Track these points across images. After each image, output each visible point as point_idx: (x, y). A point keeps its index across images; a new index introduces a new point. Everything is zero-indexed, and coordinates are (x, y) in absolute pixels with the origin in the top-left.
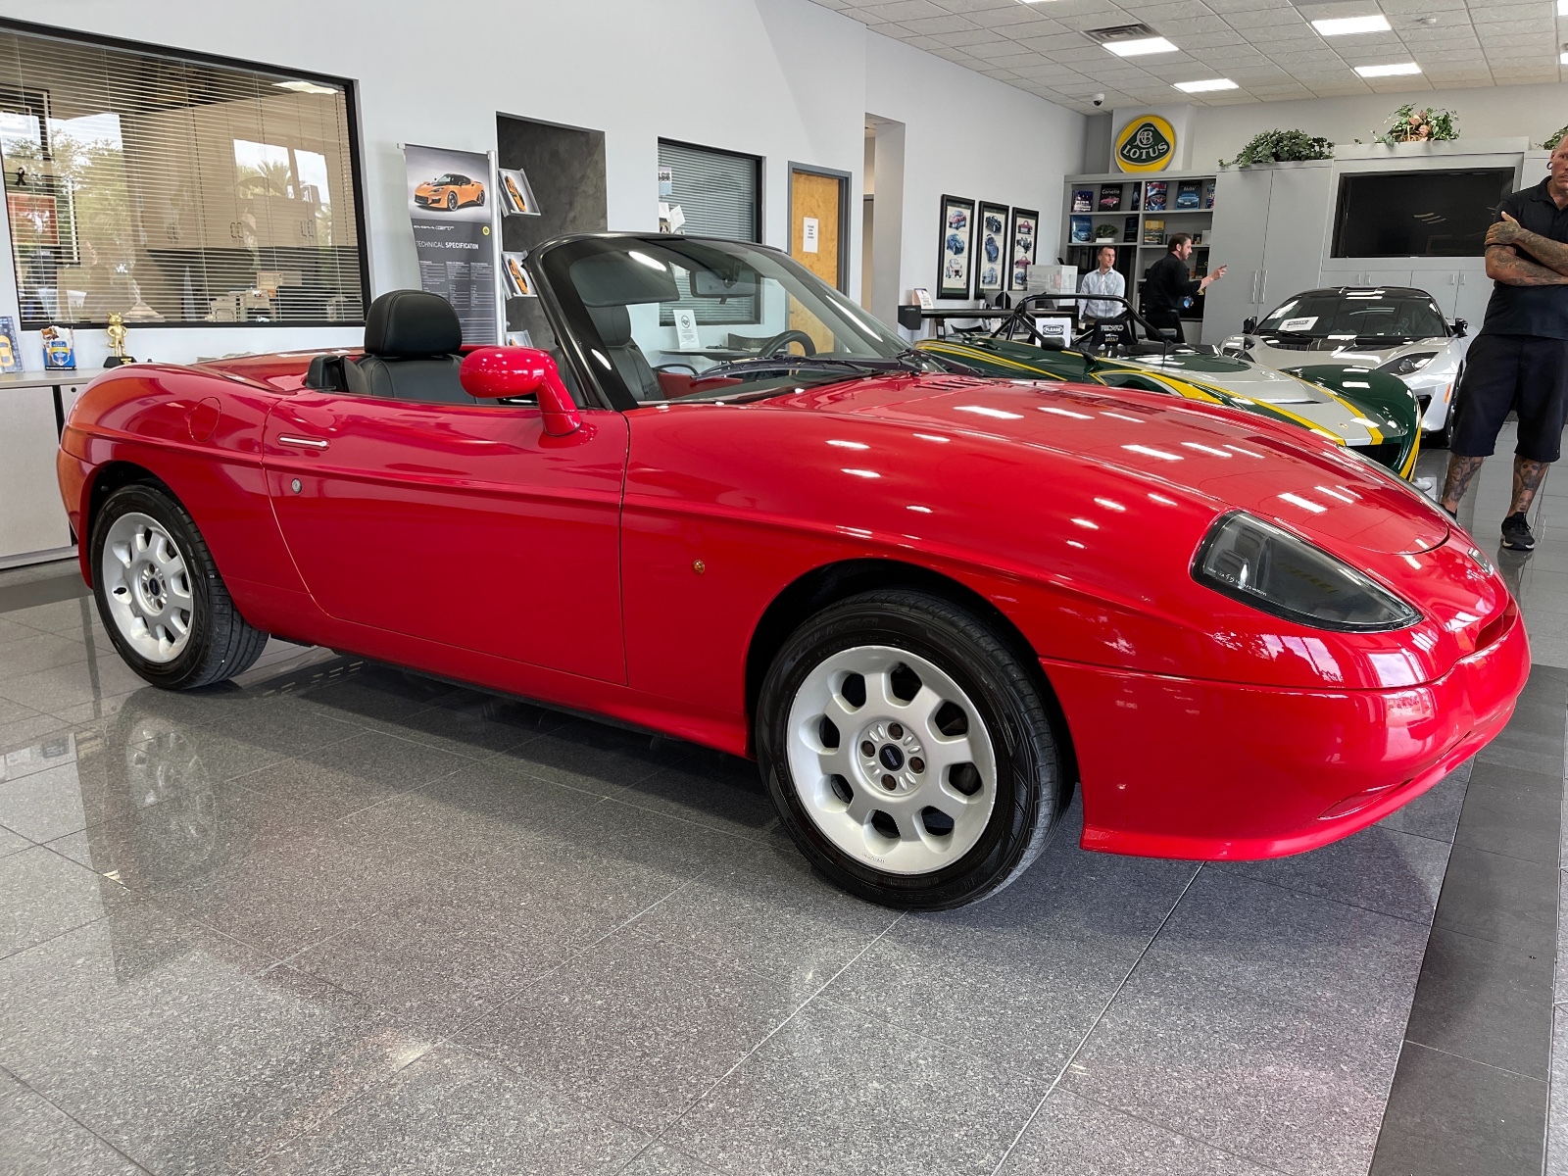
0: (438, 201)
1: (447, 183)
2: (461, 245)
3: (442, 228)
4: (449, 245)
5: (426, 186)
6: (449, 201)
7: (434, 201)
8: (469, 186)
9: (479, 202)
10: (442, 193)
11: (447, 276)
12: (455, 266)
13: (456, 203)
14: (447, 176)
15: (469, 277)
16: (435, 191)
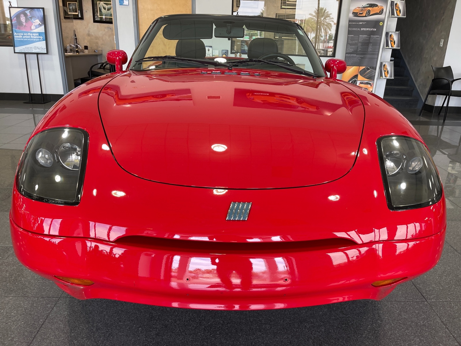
0: (362, 14)
1: (367, 7)
2: (367, 29)
3: (361, 23)
4: (362, 29)
5: (358, 8)
6: (367, 13)
7: (360, 14)
8: (377, 8)
9: (381, 13)
10: (364, 11)
11: (359, 40)
12: (363, 37)
13: (370, 13)
14: (368, 4)
15: (369, 41)
16: (361, 10)
